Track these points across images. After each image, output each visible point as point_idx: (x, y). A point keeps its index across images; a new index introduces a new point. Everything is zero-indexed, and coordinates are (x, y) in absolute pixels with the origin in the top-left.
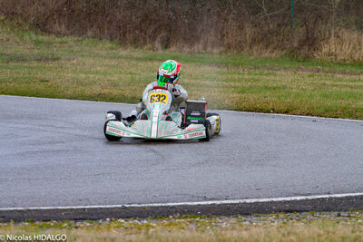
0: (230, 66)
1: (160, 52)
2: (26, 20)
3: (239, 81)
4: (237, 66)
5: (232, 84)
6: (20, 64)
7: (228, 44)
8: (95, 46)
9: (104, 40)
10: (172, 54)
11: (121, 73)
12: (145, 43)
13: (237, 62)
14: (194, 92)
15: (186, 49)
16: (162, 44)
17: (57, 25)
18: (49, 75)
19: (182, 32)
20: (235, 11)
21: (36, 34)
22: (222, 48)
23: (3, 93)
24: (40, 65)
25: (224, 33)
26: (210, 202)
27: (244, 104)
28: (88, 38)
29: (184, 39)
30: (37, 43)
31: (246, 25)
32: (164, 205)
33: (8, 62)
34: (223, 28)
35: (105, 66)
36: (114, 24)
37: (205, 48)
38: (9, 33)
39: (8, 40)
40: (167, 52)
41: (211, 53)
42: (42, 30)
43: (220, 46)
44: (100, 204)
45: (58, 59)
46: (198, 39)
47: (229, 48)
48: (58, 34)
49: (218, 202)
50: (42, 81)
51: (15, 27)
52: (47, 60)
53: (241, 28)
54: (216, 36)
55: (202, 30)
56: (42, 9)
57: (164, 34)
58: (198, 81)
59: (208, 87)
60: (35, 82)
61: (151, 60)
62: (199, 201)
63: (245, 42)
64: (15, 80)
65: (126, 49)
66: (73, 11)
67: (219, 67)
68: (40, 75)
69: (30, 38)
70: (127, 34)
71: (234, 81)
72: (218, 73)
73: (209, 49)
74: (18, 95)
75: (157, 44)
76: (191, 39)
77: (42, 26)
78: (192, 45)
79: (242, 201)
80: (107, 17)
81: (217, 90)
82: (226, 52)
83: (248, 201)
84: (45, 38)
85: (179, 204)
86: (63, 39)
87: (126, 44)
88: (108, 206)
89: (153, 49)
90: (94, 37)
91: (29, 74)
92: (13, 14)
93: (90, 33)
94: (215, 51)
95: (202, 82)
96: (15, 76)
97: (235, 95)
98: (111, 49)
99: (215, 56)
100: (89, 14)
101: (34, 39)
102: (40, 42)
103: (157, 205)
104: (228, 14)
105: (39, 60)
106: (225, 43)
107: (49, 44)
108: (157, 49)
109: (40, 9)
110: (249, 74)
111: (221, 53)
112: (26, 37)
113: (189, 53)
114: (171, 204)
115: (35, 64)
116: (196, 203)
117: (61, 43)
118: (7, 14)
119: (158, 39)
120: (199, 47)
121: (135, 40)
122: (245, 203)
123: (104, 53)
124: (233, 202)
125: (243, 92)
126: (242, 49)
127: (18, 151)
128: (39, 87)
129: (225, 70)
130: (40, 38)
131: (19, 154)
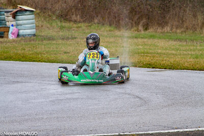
0: (188, 40)
1: (143, 32)
2: (54, 13)
3: (194, 51)
4: (192, 40)
5: (190, 53)
6: (50, 42)
7: (187, 26)
8: (100, 29)
9: (105, 25)
10: (150, 34)
11: (117, 47)
12: (132, 27)
13: (192, 38)
14: (165, 58)
15: (159, 30)
16: (143, 27)
17: (74, 16)
18: (70, 49)
19: (156, 19)
20: (191, 5)
21: (61, 22)
22: (182, 30)
23: (39, 61)
24: (64, 42)
25: (184, 19)
26: (176, 131)
27: (197, 66)
28: (95, 24)
29: (158, 24)
30: (62, 28)
31: (198, 14)
32: (146, 133)
33: (42, 41)
34: (183, 16)
35: (107, 42)
36: (112, 14)
37: (171, 30)
38: (43, 22)
39: (42, 26)
40: (147, 32)
41: (176, 32)
42: (64, 20)
43: (181, 28)
44: (104, 133)
45: (75, 38)
46: (166, 23)
47: (187, 29)
48: (75, 22)
49: (181, 130)
50: (65, 53)
51: (47, 18)
52: (68, 39)
53: (195, 16)
54: (179, 22)
55: (170, 18)
56: (64, 5)
57: (144, 20)
58: (167, 51)
59: (173, 54)
60: (60, 54)
61: (136, 38)
62: (169, 130)
63: (198, 25)
64: (47, 52)
65: (120, 31)
66: (85, 6)
67: (181, 41)
68: (64, 49)
69: (57, 24)
70: (121, 21)
71: (191, 50)
72: (180, 45)
73: (174, 30)
74: (49, 62)
75: (140, 28)
76: (162, 24)
77: (65, 16)
78: (163, 27)
79: (197, 129)
80: (107, 10)
81: (179, 57)
82: (185, 32)
83: (200, 129)
84: (67, 24)
85: (156, 132)
86: (79, 25)
87: (120, 28)
88: (109, 134)
89: (138, 30)
90: (99, 23)
91: (57, 48)
92: (45, 9)
93: (96, 21)
94: (178, 31)
95: (170, 52)
96: (47, 50)
97: (191, 60)
98: (110, 31)
99: (178, 35)
100: (95, 8)
101: (60, 25)
102: (63, 27)
103: (141, 133)
104: (186, 7)
105: (63, 39)
106: (184, 26)
107: (69, 29)
108: (140, 31)
109: (63, 5)
110: (201, 46)
111: (182, 32)
112: (54, 24)
113: (162, 33)
114: (151, 132)
115: (60, 41)
116: (167, 131)
117: (77, 27)
118: (41, 9)
119: (141, 24)
120: (167, 29)
121: (126, 24)
122: (199, 130)
123: (105, 33)
124: (191, 130)
125: (197, 58)
126: (196, 30)
127: (50, 99)
128: (63, 56)
129: (185, 43)
130: (64, 24)
131: (51, 101)
